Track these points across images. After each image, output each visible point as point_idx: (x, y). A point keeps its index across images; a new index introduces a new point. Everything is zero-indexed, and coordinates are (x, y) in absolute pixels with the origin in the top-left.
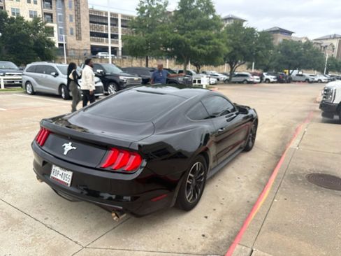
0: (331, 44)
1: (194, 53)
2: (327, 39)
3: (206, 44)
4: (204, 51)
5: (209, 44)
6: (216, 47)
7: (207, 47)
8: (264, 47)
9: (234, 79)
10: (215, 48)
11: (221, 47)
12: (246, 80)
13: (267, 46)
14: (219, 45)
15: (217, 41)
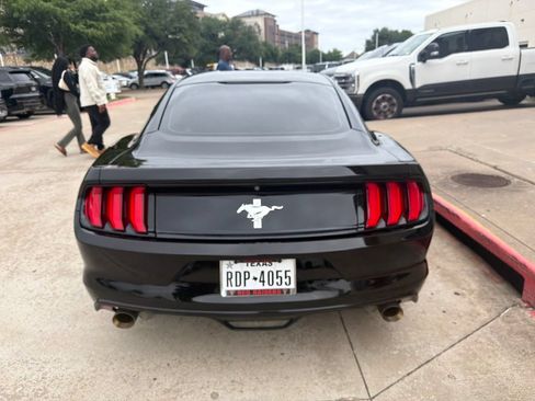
0: (256, 24)
1: (79, 36)
2: (249, 16)
3: (97, 20)
4: (99, 33)
5: (104, 20)
6: (120, 25)
7: (103, 25)
8: (186, 26)
9: (147, 82)
10: (117, 28)
11: (126, 25)
12: (165, 82)
13: (190, 25)
14: (122, 22)
15: (118, 14)
